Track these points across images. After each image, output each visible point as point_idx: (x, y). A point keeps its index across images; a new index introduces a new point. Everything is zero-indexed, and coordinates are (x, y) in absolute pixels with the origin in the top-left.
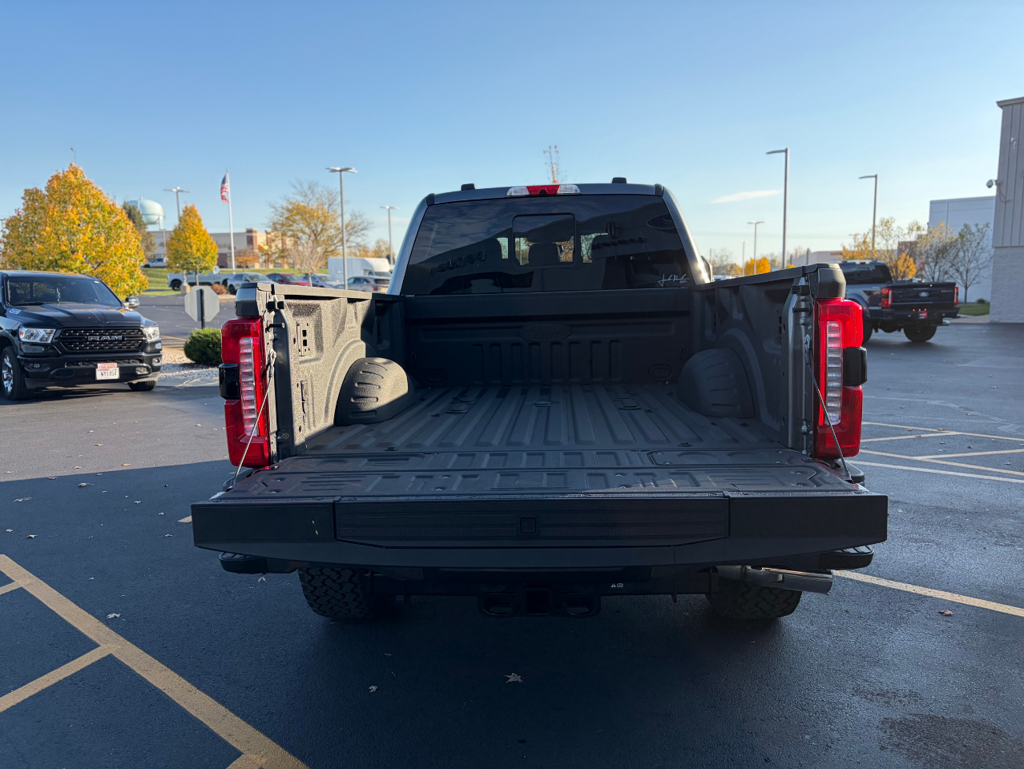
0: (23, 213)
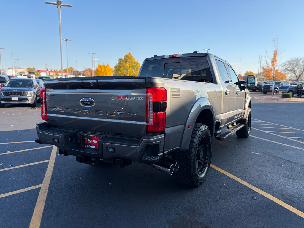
0: (118, 64)
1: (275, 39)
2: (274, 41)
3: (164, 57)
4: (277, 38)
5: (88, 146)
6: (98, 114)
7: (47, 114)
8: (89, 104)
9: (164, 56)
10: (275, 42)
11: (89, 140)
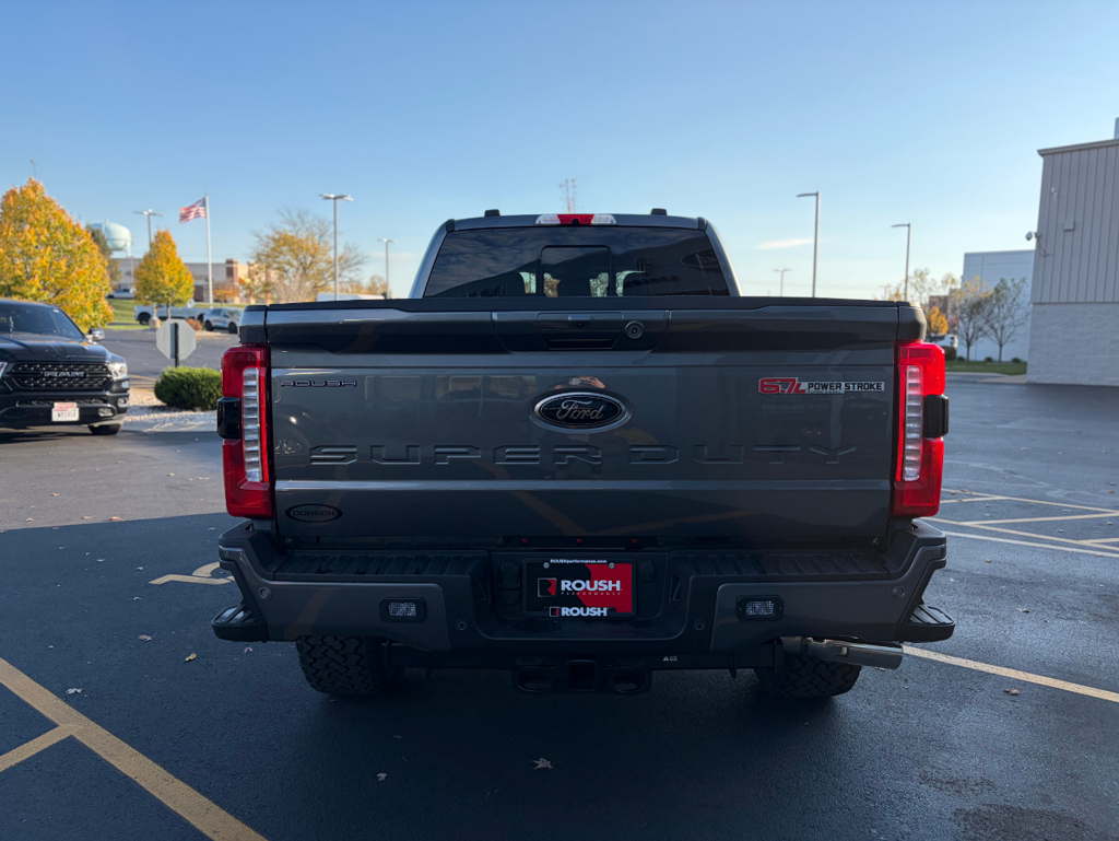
1: (567, 181)
2: (564, 189)
3: (537, 222)
4: (573, 181)
5: (565, 611)
6: (644, 460)
7: (273, 485)
8: (595, 420)
9: (537, 216)
10: (567, 191)
11: (566, 585)
